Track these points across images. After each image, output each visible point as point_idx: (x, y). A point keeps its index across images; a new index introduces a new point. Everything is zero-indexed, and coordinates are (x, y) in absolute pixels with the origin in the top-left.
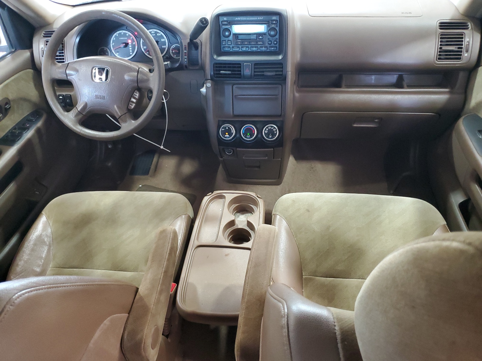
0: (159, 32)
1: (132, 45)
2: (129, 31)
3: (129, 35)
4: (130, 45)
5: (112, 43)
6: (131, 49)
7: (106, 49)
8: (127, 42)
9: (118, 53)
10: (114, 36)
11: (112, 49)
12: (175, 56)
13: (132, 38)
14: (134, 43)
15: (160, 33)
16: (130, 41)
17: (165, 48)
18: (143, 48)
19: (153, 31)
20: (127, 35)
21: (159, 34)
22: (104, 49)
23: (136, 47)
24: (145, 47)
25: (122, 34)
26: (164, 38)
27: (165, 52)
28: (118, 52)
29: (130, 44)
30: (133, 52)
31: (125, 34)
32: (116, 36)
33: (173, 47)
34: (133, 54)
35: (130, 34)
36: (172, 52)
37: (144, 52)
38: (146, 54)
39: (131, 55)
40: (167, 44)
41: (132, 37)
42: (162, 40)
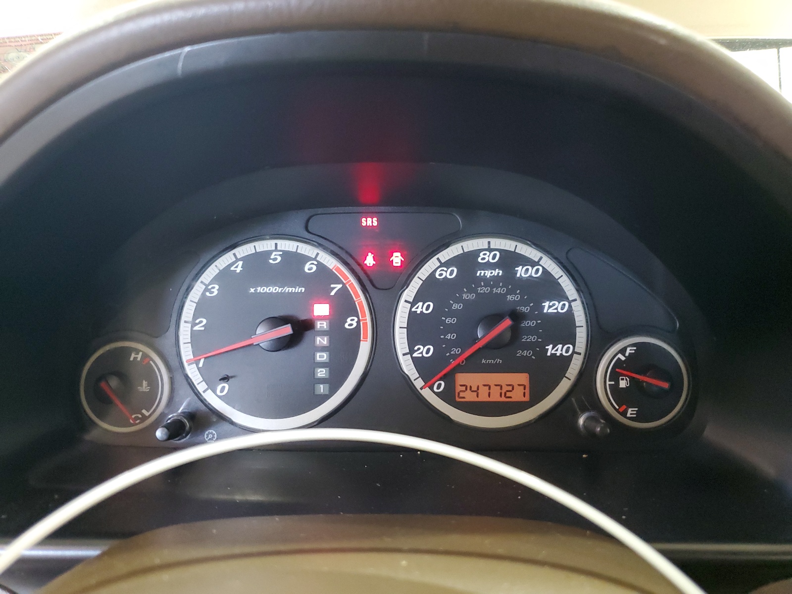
0: (532, 253)
1: (338, 332)
2: (320, 245)
3: (320, 266)
4: (323, 333)
5: (195, 317)
6: (322, 357)
7: (145, 356)
8: (303, 317)
9: (227, 386)
10: (211, 272)
11: (187, 352)
12: (630, 412)
13: (344, 290)
14: (351, 323)
15: (533, 264)
16: (321, 310)
17: (564, 362)
18: (411, 351)
19: (490, 250)
20: (309, 268)
21: (532, 272)
22: (127, 351)
23: (365, 348)
24: (425, 351)
25: (276, 259)
26: (560, 295)
27: (564, 386)
28: (225, 379)
29: (322, 325)
30: (335, 383)
31: (294, 260)
32: (224, 275)
33: (623, 351)
34: (333, 390)
35: (330, 262)
36: (615, 389)
37: (419, 383)
38: (427, 394)
39: (324, 398)
40: (581, 335)
41: (338, 281)
42: (551, 307)
